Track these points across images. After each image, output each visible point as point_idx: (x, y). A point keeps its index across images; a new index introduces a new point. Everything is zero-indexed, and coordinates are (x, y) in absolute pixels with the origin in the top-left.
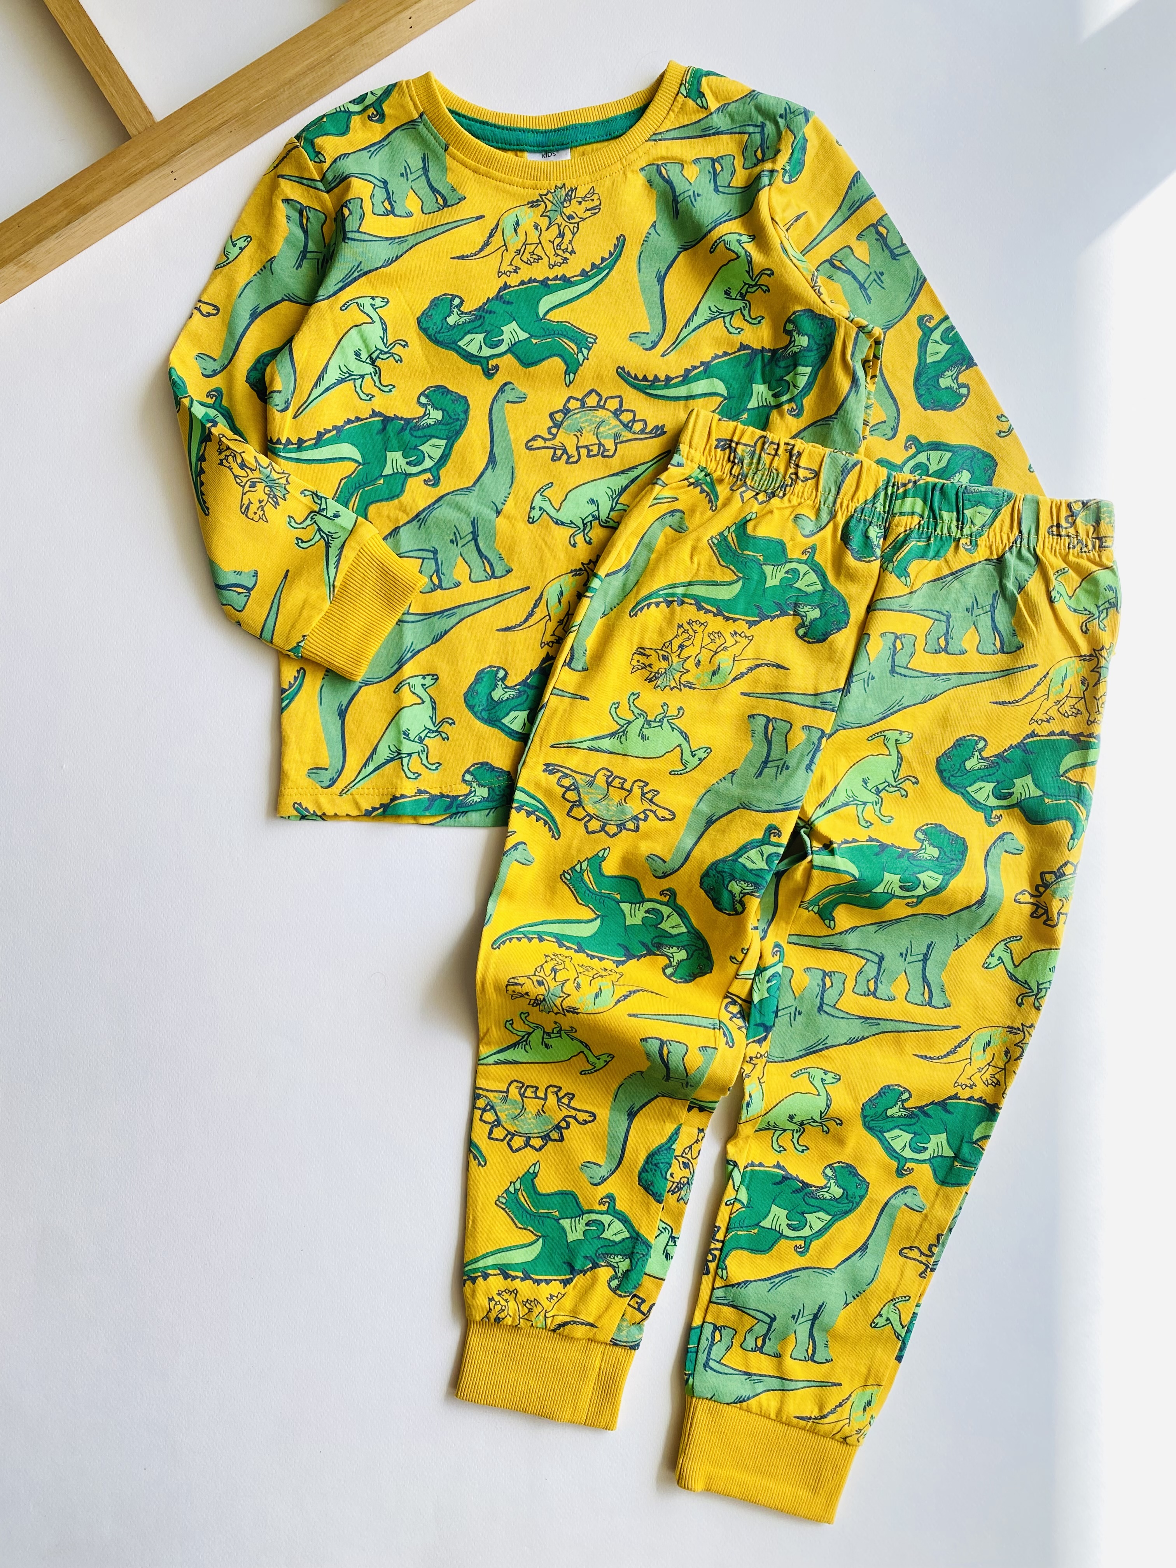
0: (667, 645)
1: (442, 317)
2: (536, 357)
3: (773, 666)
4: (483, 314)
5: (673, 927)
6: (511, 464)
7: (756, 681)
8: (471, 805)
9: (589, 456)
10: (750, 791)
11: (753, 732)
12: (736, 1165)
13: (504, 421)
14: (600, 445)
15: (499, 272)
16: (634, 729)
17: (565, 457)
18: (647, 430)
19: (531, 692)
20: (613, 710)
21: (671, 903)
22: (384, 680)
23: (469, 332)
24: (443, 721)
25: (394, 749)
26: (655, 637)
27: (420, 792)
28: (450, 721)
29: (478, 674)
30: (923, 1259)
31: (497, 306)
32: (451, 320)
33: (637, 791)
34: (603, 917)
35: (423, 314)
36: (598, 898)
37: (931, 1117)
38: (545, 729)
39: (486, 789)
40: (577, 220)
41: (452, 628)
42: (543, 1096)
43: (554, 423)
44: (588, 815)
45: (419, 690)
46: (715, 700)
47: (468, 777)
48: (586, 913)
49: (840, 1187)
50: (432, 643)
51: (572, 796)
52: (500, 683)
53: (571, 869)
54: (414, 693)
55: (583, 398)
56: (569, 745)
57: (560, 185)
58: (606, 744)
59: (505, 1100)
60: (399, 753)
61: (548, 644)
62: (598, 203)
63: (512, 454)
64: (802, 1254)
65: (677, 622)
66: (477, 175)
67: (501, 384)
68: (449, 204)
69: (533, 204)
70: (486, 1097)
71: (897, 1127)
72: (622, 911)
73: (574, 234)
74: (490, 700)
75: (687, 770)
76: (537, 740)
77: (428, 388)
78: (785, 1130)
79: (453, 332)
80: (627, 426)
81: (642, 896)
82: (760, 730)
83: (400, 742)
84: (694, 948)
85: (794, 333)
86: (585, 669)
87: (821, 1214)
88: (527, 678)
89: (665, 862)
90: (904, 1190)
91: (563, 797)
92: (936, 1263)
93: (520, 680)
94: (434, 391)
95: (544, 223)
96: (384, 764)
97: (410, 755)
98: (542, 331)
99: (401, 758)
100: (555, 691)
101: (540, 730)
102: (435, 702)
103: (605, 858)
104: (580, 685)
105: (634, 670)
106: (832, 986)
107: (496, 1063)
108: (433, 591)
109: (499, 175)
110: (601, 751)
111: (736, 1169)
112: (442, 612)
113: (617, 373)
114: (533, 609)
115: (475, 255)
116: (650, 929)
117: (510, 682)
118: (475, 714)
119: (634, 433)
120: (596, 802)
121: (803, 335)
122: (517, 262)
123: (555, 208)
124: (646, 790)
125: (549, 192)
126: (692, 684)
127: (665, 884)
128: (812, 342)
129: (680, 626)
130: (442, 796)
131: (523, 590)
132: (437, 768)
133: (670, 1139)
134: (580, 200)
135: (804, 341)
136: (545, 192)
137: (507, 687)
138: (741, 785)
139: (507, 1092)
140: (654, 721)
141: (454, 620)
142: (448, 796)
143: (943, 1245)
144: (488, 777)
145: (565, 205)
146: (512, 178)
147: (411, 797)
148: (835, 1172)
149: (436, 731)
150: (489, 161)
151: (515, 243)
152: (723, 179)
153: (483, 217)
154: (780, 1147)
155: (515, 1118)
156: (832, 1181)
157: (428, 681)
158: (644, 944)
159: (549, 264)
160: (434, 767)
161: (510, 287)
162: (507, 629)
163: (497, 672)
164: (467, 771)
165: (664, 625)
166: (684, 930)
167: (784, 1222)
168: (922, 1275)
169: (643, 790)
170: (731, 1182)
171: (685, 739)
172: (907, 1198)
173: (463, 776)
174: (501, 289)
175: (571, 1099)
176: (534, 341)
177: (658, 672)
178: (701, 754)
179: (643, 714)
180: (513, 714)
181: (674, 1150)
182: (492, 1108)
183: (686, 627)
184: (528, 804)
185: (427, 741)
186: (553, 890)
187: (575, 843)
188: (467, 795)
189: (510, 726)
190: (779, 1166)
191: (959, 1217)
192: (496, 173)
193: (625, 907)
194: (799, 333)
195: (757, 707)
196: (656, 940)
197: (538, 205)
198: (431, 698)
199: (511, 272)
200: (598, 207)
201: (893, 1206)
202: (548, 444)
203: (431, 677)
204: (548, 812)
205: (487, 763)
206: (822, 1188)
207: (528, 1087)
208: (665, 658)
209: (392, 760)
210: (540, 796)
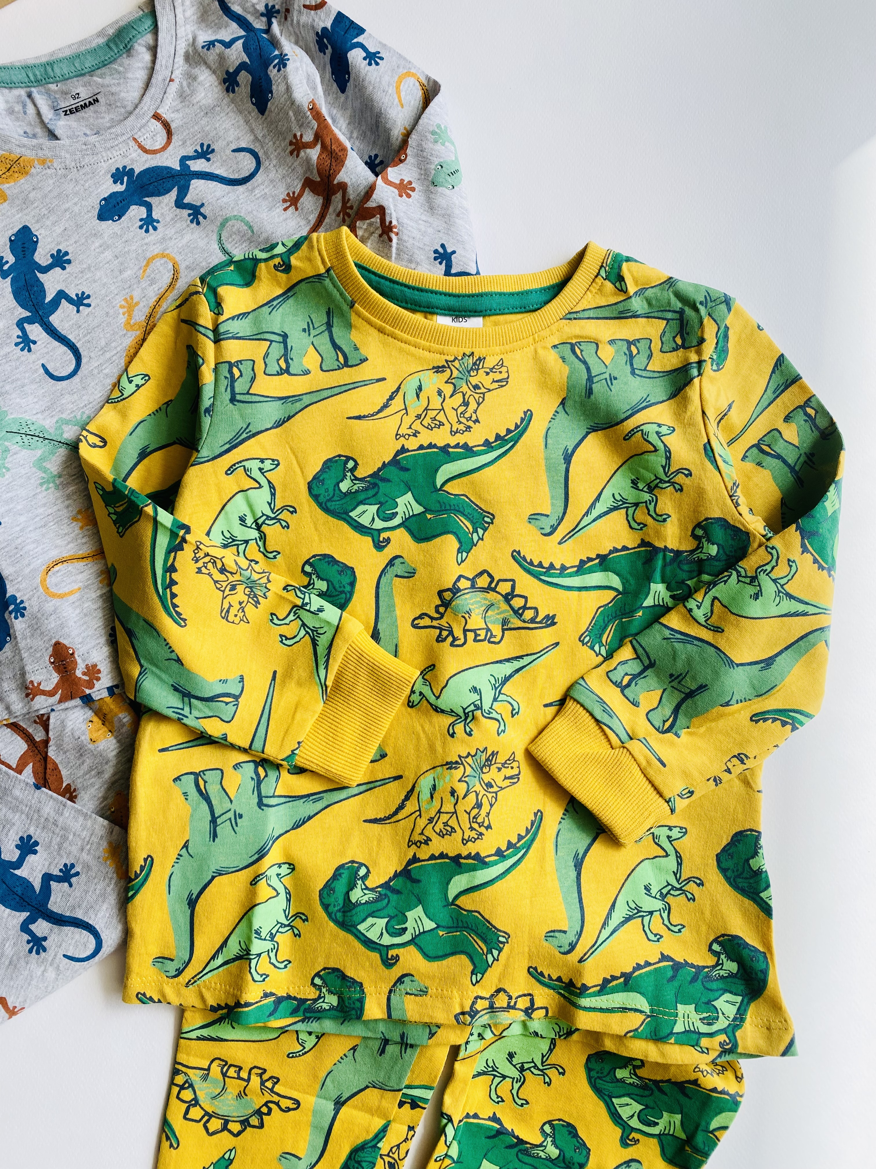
1: (334, 481)
2: (430, 533)
4: (377, 481)
6: (395, 641)
9: (475, 640)
13: (391, 596)
14: (488, 630)
15: (397, 435)
17: (450, 639)
18: (538, 620)
22: (241, 870)
23: (362, 503)
24: (296, 916)
25: (243, 947)
29: (338, 869)
31: (392, 473)
32: (344, 486)
35: (314, 478)
40: (483, 390)
41: (317, 813)
43: (442, 601)
52: (360, 883)
55: (474, 578)
57: (468, 354)
61: (416, 843)
62: (506, 376)
63: (397, 631)
66: (381, 335)
67: (391, 557)
68: (350, 364)
69: (438, 369)
73: (479, 404)
77: (314, 556)
79: (343, 501)
80: (518, 613)
83: (250, 940)
85: (704, 540)
88: (390, 879)
94: (320, 560)
95: (448, 389)
96: (233, 960)
98: (438, 505)
102: (289, 894)
109: (405, 336)
112: (308, 796)
113: (513, 557)
114: (404, 801)
115: (372, 415)
118: (328, 914)
119: (524, 621)
121: (713, 544)
122: (417, 426)
123: (460, 376)
125: (456, 358)
128: (721, 552)
131: (395, 778)
132: (285, 967)
134: (488, 370)
135: (713, 550)
136: (452, 358)
137: (367, 888)
141: (319, 805)
145: (472, 374)
146: (418, 340)
149: (288, 925)
150: (395, 322)
151: (416, 407)
152: (639, 362)
153: (384, 379)
157: (284, 870)
159: (451, 432)
161: (408, 451)
162: (375, 821)
163: (359, 869)
174: (398, 453)
176: (429, 516)
180: (370, 921)
189: (366, 934)
192: (402, 334)
194: (709, 541)
197: (443, 371)
198: (286, 888)
199: (409, 435)
200: (506, 380)
202: (435, 623)
203: (287, 866)
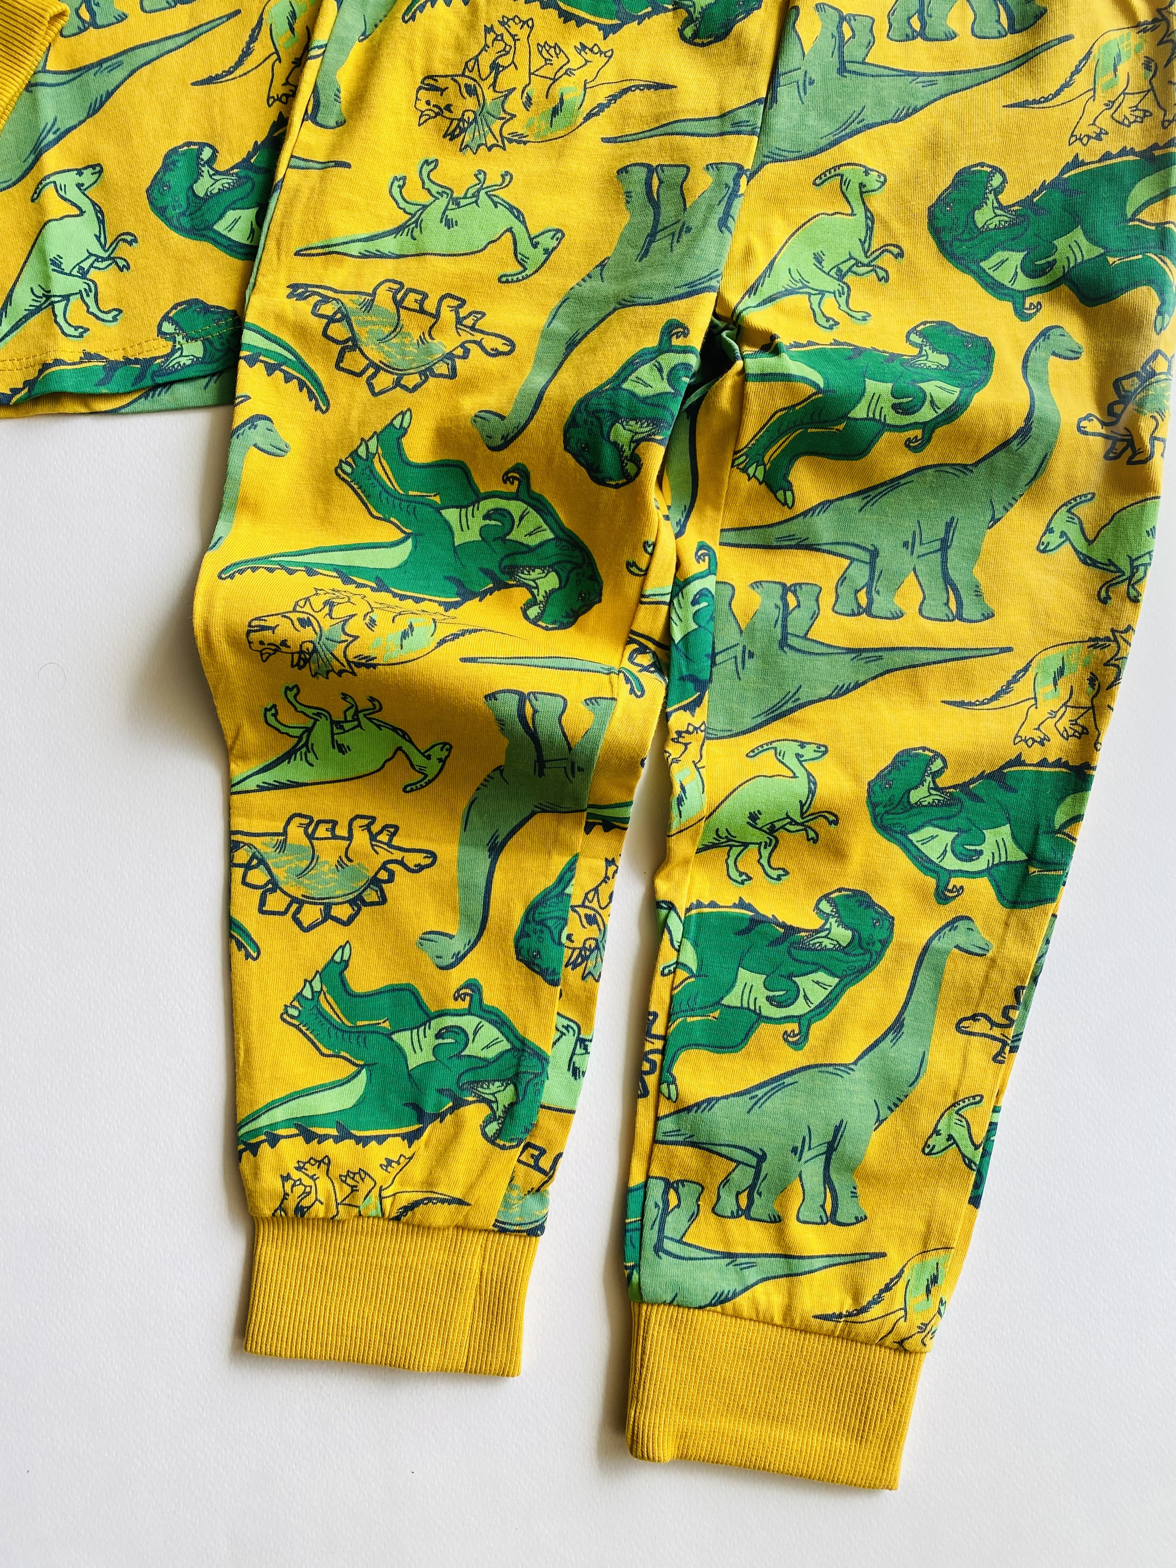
0: (471, 64)
3: (649, 87)
5: (530, 534)
7: (625, 117)
8: (177, 370)
10: (633, 282)
11: (628, 194)
12: (671, 907)
16: (433, 216)
19: (258, 178)
20: (396, 191)
21: (523, 494)
22: (14, 184)
24: (117, 240)
25: (39, 292)
26: (450, 55)
27: (88, 356)
28: (129, 238)
29: (167, 156)
30: (997, 1032)
33: (448, 315)
34: (415, 536)
36: (404, 504)
37: (982, 801)
38: (282, 225)
39: (199, 343)
41: (118, 87)
42: (345, 834)
44: (372, 364)
45: (74, 194)
46: (560, 155)
47: (168, 328)
48: (388, 532)
49: (847, 927)
50: (89, 116)
51: (338, 331)
52: (205, 169)
53: (351, 455)
54: (65, 199)
56: (328, 251)
58: (389, 245)
59: (282, 846)
60: (48, 295)
61: (279, 99)
64: (797, 1045)
65: (483, 22)
70: (249, 845)
71: (930, 823)
72: (446, 522)
74: (192, 198)
75: (528, 272)
76: (271, 244)
78: (745, 845)
81: (475, 491)
82: (639, 189)
83: (47, 278)
84: (569, 566)
86: (339, 124)
87: (821, 976)
88: (250, 155)
89: (502, 418)
90: (952, 924)
91: (325, 334)
92: (1017, 1037)
93: (237, 160)
96: (26, 318)
97: (66, 298)
99: (52, 303)
100: (295, 162)
101: (275, 228)
102: (101, 212)
103: (406, 430)
104: (335, 147)
105: (423, 119)
106: (799, 606)
107: (261, 789)
108: (81, 31)
110: (382, 256)
111: (673, 913)
112: (100, 63)
114: (248, 44)
116: (494, 545)
117: (222, 164)
118: (168, 221)
120: (381, 340)
124: (463, 312)
126: (522, 136)
127: (509, 458)
129: (488, 30)
130: (128, 361)
131: (230, 16)
132: (115, 319)
133: (561, 879)
137: (217, 172)
138: (616, 278)
139: (285, 833)
140: (465, 197)
141: (118, 75)
142: (137, 361)
143: (1026, 1008)
144: (201, 324)
147: (74, 364)
148: (836, 906)
149: (109, 258)
154: (741, 874)
155: (302, 874)
156: (832, 920)
157: (87, 178)
158: (486, 572)
160: (109, 317)
162: (210, 80)
163: (200, 151)
164: (166, 318)
165: (463, 33)
166: (549, 535)
167: (761, 994)
168: (998, 1058)
169: (457, 313)
170: (666, 936)
171: (517, 218)
172: (959, 936)
173: (160, 326)
175: (392, 835)
177: (461, 120)
178: (547, 241)
179: (446, 191)
180: (231, 215)
181: (569, 896)
182: (262, 862)
183: (499, 29)
184: (267, 353)
185: (93, 274)
186: (325, 496)
187: (355, 414)
188: (168, 356)
189: (229, 235)
190: (741, 904)
191: (1047, 956)
193: (451, 515)
195: (629, 155)
196: (506, 562)
198: (94, 204)
201: (938, 951)
203: (91, 170)
204: (304, 365)
205: (196, 301)
206: (817, 931)
207: (319, 822)
208: (471, 91)
209: (38, 309)
210: (287, 339)
